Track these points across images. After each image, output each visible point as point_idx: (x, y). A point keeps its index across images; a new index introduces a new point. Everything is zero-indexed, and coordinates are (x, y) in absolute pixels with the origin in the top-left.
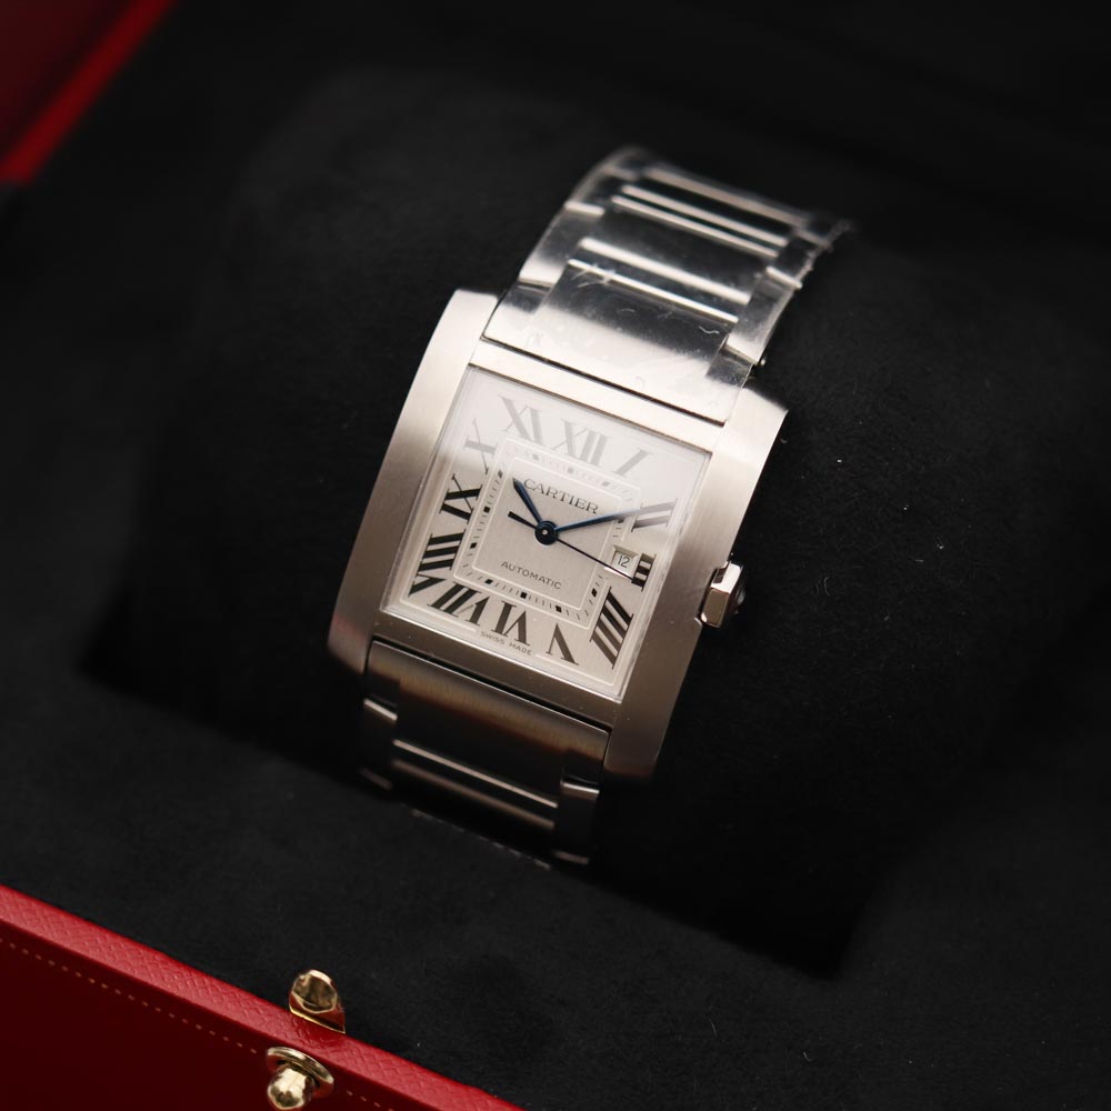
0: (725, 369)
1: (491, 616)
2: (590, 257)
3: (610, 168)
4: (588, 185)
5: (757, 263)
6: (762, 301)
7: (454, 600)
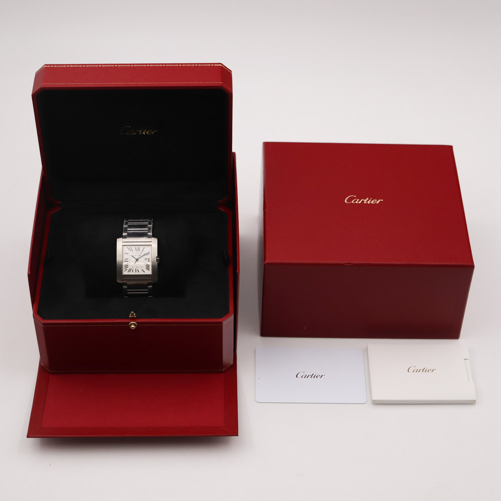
0: (149, 237)
1: (134, 271)
2: (129, 230)
3: (125, 221)
4: (124, 224)
5: (147, 225)
6: (149, 229)
7: (129, 271)
